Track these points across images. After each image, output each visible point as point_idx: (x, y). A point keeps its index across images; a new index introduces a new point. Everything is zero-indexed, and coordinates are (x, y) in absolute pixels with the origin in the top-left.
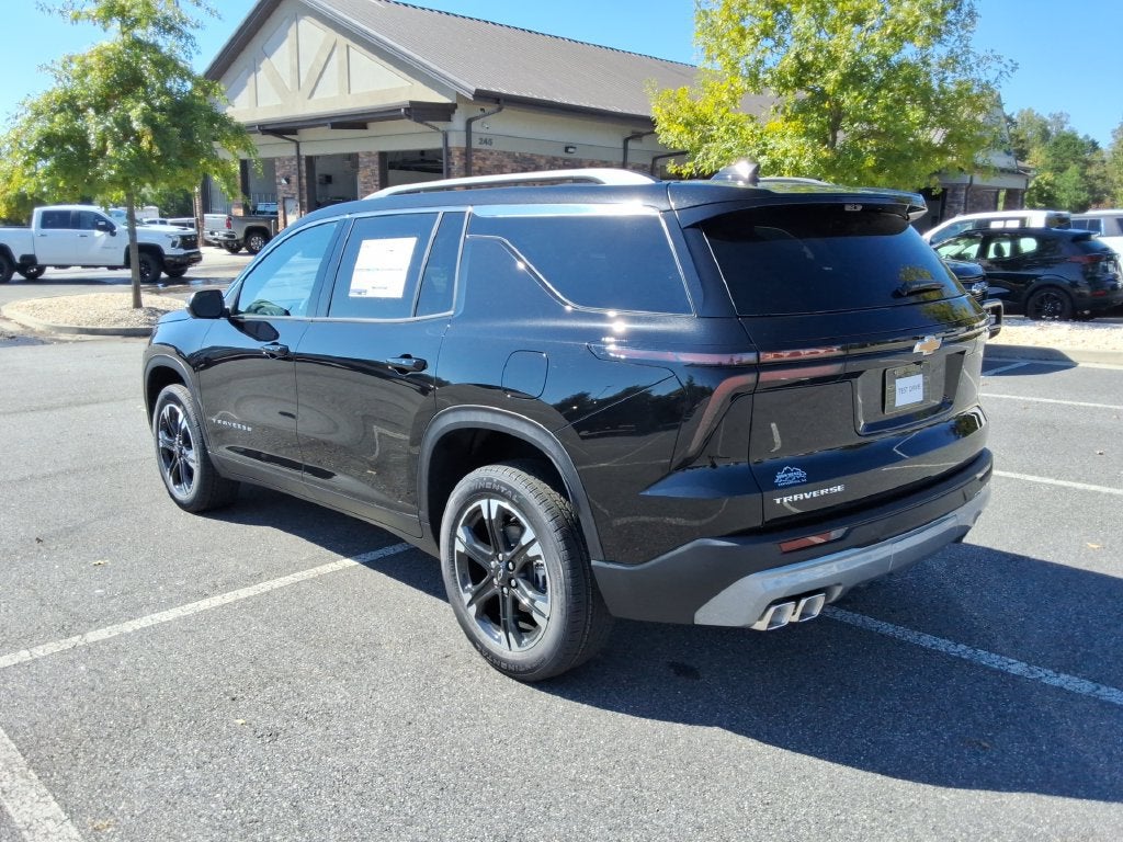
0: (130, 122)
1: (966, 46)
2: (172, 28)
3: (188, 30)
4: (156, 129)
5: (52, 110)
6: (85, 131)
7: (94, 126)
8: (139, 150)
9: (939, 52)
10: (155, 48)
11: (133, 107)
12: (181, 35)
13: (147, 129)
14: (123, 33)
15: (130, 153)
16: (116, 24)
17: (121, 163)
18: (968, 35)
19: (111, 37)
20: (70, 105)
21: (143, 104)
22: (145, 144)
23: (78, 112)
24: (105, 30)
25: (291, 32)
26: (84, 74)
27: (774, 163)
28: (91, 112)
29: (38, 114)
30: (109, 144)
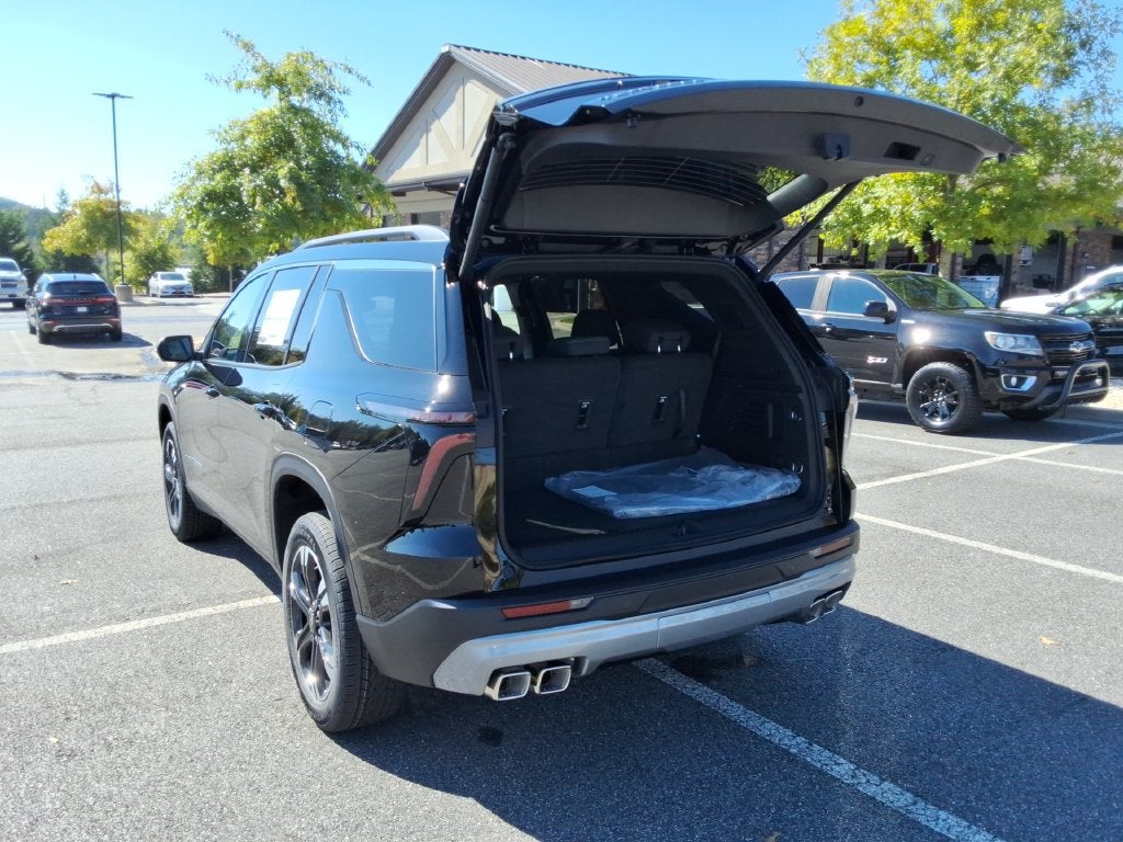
0: (278, 180)
1: (1103, 87)
2: (322, 95)
3: (336, 96)
4: (301, 187)
5: (213, 169)
6: (238, 189)
7: (247, 182)
8: (284, 206)
9: (1063, 98)
10: (307, 112)
11: (282, 167)
12: (330, 100)
13: (293, 187)
14: (281, 100)
15: (277, 207)
16: (275, 92)
17: (269, 218)
18: (1107, 75)
19: (271, 103)
20: (229, 166)
21: (291, 164)
22: (288, 200)
23: (236, 172)
24: (265, 97)
25: (459, 95)
26: (243, 137)
27: (877, 211)
28: (247, 171)
29: (200, 173)
30: (258, 200)
